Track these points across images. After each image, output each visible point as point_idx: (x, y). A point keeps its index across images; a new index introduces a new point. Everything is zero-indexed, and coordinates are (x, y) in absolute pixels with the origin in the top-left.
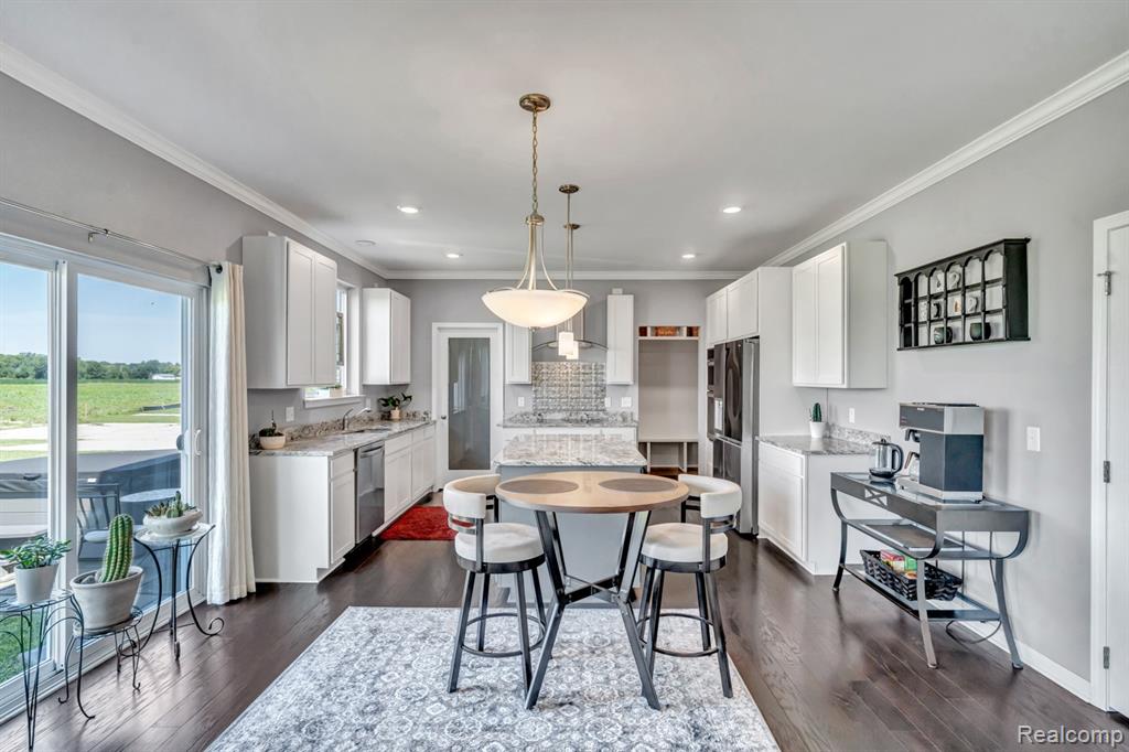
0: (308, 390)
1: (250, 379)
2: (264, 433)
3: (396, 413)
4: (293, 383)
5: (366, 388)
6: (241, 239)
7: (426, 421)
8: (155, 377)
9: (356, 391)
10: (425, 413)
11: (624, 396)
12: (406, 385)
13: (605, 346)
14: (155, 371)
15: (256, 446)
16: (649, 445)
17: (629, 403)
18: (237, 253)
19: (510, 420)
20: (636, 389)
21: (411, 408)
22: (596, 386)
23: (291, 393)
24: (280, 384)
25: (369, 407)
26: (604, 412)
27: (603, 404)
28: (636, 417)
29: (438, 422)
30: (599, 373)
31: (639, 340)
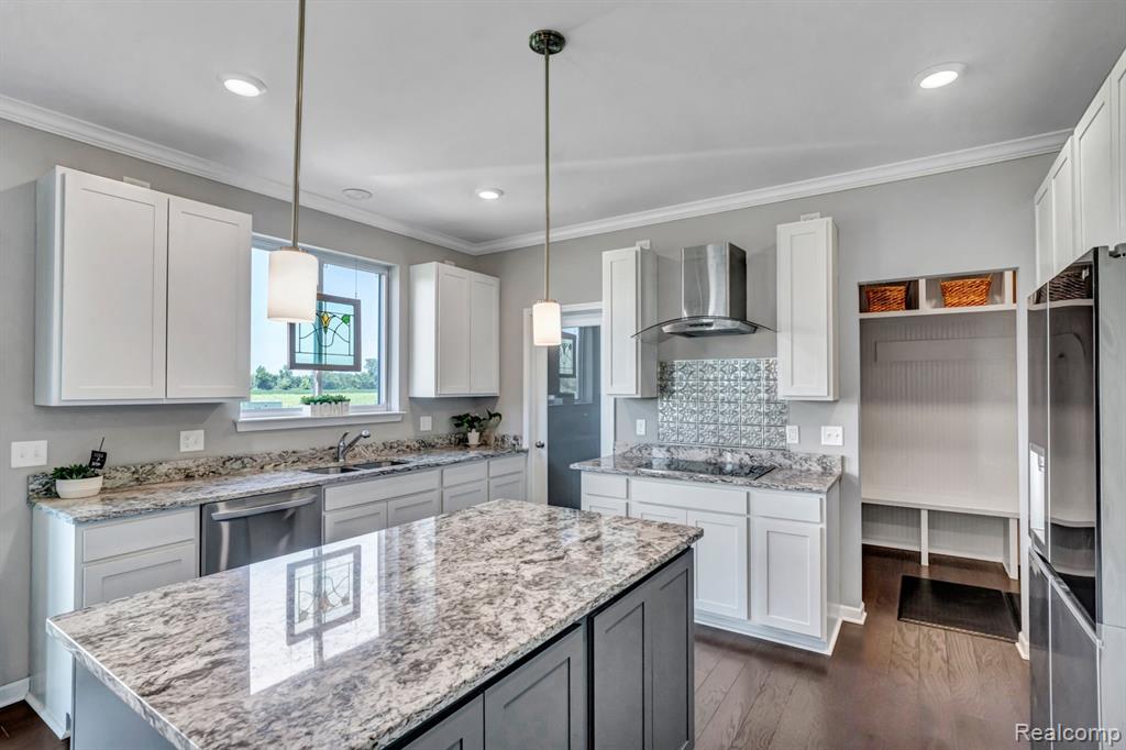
3: (475, 437)
5: (418, 403)
7: (514, 448)
9: (396, 407)
10: (515, 439)
11: (827, 422)
12: (494, 399)
13: (773, 329)
16: (924, 516)
17: (838, 438)
19: (624, 456)
20: (851, 412)
21: (498, 429)
22: (768, 401)
25: (431, 427)
26: (785, 452)
27: (783, 436)
28: (853, 469)
29: (534, 452)
30: (771, 378)
31: (861, 321)
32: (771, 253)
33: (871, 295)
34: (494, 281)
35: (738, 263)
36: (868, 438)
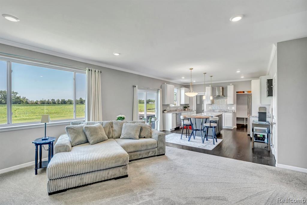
0: (171, 105)
1: (162, 103)
2: (164, 110)
3: (186, 109)
4: (168, 104)
5: (181, 105)
6: (161, 85)
7: (192, 111)
8: (150, 103)
9: (179, 105)
10: (192, 109)
11: (233, 106)
12: (188, 104)
13: (227, 96)
14: (150, 102)
15: (163, 112)
17: (234, 108)
18: (161, 87)
19: (208, 111)
20: (235, 105)
21: (189, 108)
22: (226, 104)
23: (168, 105)
24: (166, 104)
25: (182, 108)
26: (228, 110)
27: (228, 108)
28: (235, 111)
29: (194, 111)
30: (227, 102)
31: (237, 94)
32: (227, 88)
33: (237, 92)
34: (188, 89)
35: (223, 88)
36: (237, 109)
